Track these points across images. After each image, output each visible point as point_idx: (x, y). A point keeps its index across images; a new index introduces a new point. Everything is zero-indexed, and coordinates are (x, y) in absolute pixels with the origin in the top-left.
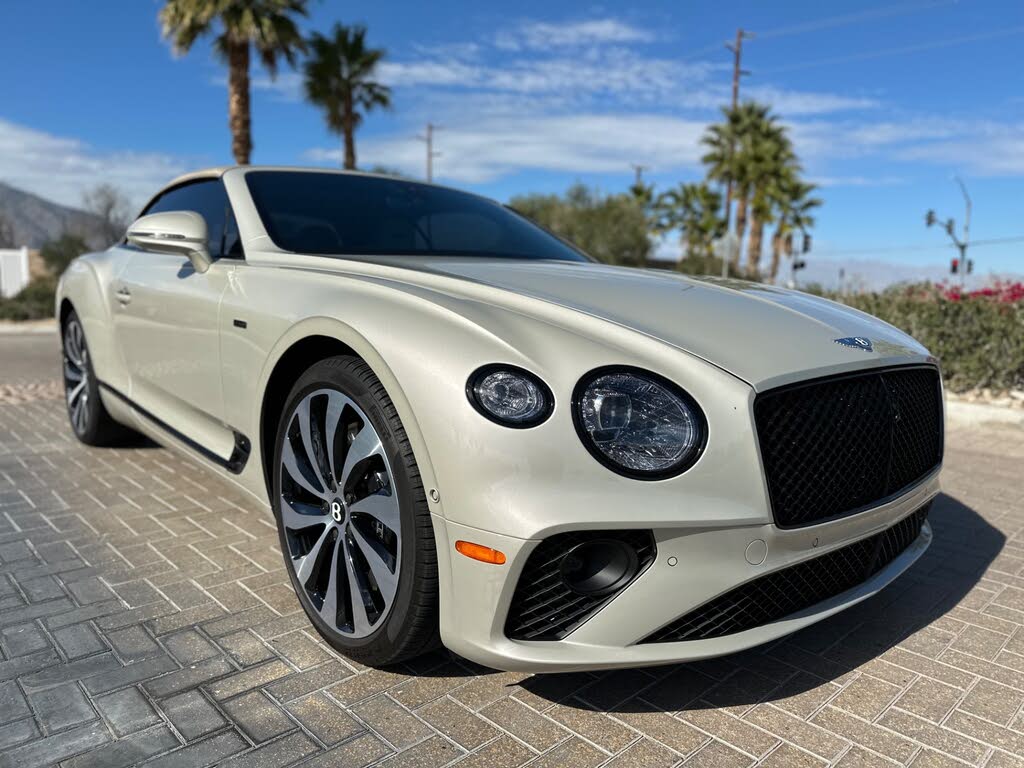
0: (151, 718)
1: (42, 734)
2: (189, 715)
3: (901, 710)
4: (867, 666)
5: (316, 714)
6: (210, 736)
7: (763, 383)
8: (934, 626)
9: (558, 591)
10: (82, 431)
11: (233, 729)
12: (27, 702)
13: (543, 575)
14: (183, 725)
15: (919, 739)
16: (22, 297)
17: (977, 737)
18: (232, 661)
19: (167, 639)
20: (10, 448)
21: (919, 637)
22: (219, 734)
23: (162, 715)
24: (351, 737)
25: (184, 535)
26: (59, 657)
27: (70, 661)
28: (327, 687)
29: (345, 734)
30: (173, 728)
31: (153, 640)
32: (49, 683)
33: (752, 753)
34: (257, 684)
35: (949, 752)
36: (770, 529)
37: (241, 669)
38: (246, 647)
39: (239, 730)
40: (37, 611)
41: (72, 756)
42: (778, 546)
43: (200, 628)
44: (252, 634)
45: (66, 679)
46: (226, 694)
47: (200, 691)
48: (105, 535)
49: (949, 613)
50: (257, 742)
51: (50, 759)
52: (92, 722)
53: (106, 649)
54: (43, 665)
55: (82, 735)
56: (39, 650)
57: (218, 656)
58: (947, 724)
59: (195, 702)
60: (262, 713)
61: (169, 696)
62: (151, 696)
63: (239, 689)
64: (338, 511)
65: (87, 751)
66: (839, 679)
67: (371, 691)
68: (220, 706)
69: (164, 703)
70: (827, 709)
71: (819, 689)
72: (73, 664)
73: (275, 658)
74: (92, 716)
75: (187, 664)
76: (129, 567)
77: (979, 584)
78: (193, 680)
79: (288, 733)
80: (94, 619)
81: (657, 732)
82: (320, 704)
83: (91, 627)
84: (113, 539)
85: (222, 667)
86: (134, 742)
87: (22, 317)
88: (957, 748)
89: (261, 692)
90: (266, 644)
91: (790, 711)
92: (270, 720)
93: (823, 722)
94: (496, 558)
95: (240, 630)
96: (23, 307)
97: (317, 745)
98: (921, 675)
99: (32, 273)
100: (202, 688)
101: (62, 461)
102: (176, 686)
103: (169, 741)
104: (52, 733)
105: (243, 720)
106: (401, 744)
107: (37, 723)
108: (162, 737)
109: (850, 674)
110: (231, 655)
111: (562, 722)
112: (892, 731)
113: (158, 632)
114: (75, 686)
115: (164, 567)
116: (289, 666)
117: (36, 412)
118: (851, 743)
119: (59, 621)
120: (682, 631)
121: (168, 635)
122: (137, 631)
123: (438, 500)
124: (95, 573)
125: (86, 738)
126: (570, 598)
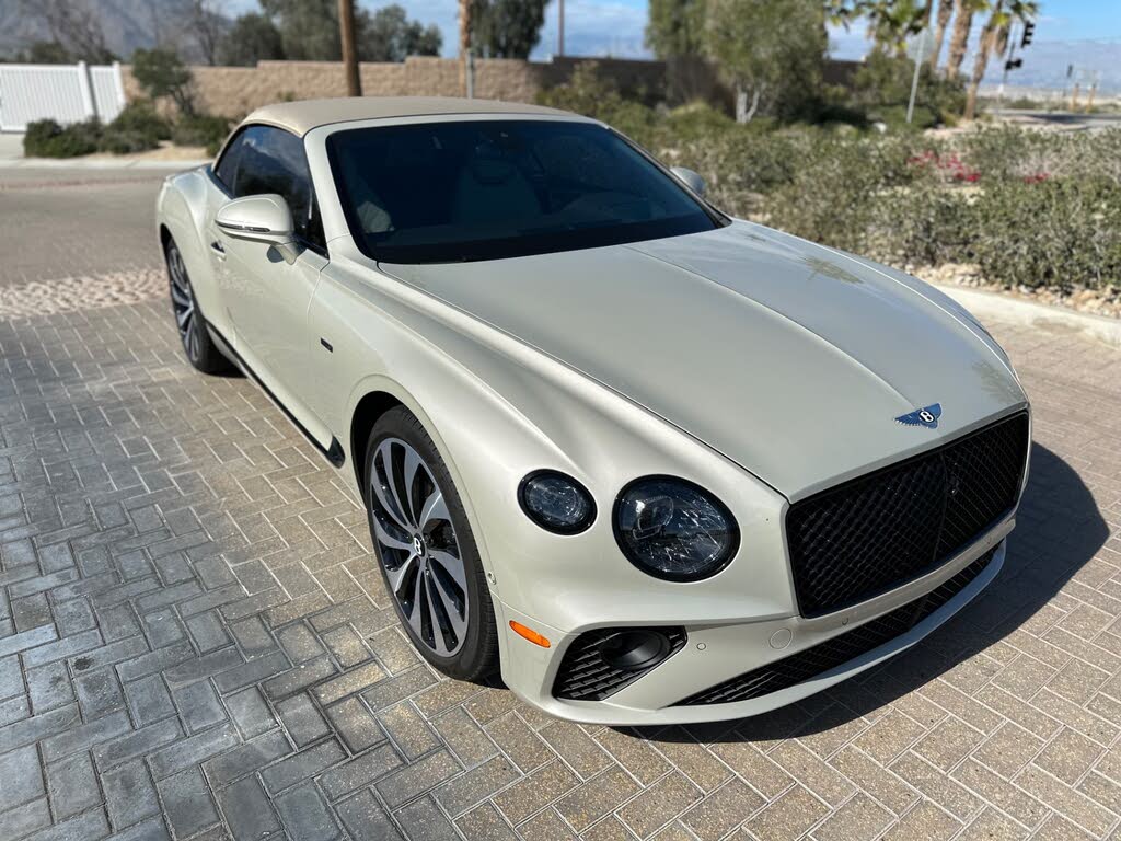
0: (269, 722)
1: (186, 735)
2: (300, 721)
3: (917, 754)
4: (900, 701)
5: (401, 724)
6: (316, 743)
7: (797, 495)
8: (986, 655)
10: (195, 359)
11: (334, 738)
12: (171, 698)
13: (584, 654)
14: (295, 731)
15: (921, 789)
16: (119, 124)
17: (977, 791)
18: (335, 661)
19: (280, 632)
20: (131, 374)
21: (966, 667)
22: (324, 742)
23: (278, 719)
24: (430, 753)
25: (294, 503)
26: (193, 649)
27: (203, 654)
28: (413, 696)
29: (425, 748)
30: (287, 734)
31: (269, 633)
32: (185, 678)
33: (765, 794)
34: (355, 689)
35: (944, 806)
36: (796, 620)
37: (342, 670)
38: (348, 646)
39: (339, 739)
40: (171, 595)
41: (209, 758)
42: (802, 632)
43: (307, 621)
44: (352, 630)
45: (200, 675)
46: (330, 699)
47: (308, 694)
48: (224, 499)
49: (1007, 638)
50: (354, 753)
51: (193, 760)
52: (223, 723)
53: (231, 642)
54: (181, 658)
55: (216, 737)
56: (176, 642)
57: (323, 655)
58: (954, 775)
59: (303, 706)
60: (357, 722)
61: (283, 698)
62: (271, 699)
63: (340, 694)
64: (419, 546)
65: (221, 753)
66: (871, 714)
67: (450, 701)
68: (323, 711)
69: (280, 706)
70: (848, 749)
71: (847, 726)
72: (206, 657)
73: (371, 659)
74: (222, 718)
75: (298, 663)
76: (246, 543)
77: (1053, 599)
78: (302, 681)
79: (378, 746)
80: (219, 606)
81: (689, 765)
82: (406, 715)
83: (217, 617)
84: (231, 506)
85: (325, 667)
86: (258, 747)
88: (953, 801)
89: (358, 698)
90: (364, 642)
91: (813, 749)
92: (364, 730)
93: (839, 764)
94: (543, 642)
95: (342, 625)
96: (123, 137)
97: (401, 759)
98: (951, 714)
99: (127, 93)
100: (309, 690)
102: (289, 687)
103: (284, 745)
104: (194, 733)
105: (342, 728)
106: (469, 764)
107: (180, 721)
108: (279, 743)
109: (882, 709)
110: (334, 654)
111: (608, 748)
112: (899, 778)
113: (273, 624)
114: (207, 683)
115: (276, 545)
116: (383, 669)
117: (150, 317)
118: (858, 788)
119: (188, 608)
120: (709, 698)
121: (281, 628)
122: (255, 620)
123: (495, 582)
124: (218, 550)
125: (219, 740)
126: (608, 671)
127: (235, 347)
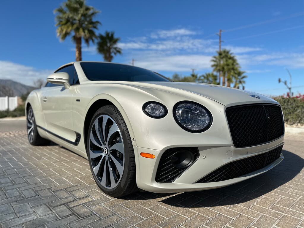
0: (50, 212)
1: (17, 217)
2: (62, 211)
3: (277, 205)
4: (266, 194)
5: (99, 210)
6: (67, 216)
7: (228, 105)
8: (286, 184)
9: (170, 167)
10: (32, 141)
11: (75, 214)
12: (13, 209)
13: (166, 162)
14: (60, 214)
15: (283, 213)
16: (15, 110)
17: (301, 212)
18: (74, 198)
19: (55, 192)
20: (11, 147)
21: (281, 187)
22: (70, 216)
23: (53, 211)
24: (110, 216)
25: (61, 167)
26: (23, 197)
27: (26, 198)
28: (103, 203)
29: (108, 215)
30: (56, 215)
31: (51, 193)
32: (20, 204)
33: (232, 217)
34: (82, 203)
35: (293, 216)
36: (233, 147)
37: (77, 200)
38: (78, 194)
39: (76, 215)
40: (16, 186)
41: (26, 222)
42: (236, 153)
43: (65, 189)
44: (80, 191)
45: (25, 203)
46: (73, 206)
47: (65, 205)
48: (37, 167)
49: (291, 181)
50: (82, 218)
51: (19, 223)
52: (32, 213)
53: (37, 195)
54: (18, 200)
55: (29, 217)
56: (17, 196)
57: (71, 196)
58: (291, 209)
59: (64, 208)
60: (83, 210)
61: (55, 207)
62: (50, 207)
63: (77, 204)
64: (106, 151)
65: (31, 221)
66: (258, 198)
67: (116, 204)
68: (71, 209)
69: (54, 208)
70: (255, 205)
71: (252, 201)
72: (28, 199)
73: (87, 196)
74: (32, 212)
75: (61, 199)
76: (44, 175)
77: (300, 173)
78: (63, 202)
79: (91, 215)
80: (34, 188)
81: (203, 212)
82: (101, 208)
83: (33, 190)
84: (40, 168)
85: (71, 199)
86: (45, 218)
87: (15, 116)
88: (295, 214)
89: (83, 205)
90: (85, 193)
91: (243, 206)
92: (86, 212)
93: (253, 209)
95: (77, 190)
96: (15, 113)
97: (100, 218)
98: (283, 196)
99: (18, 103)
100: (66, 204)
101: (25, 150)
102: (58, 204)
103: (56, 217)
104: (20, 216)
105: (77, 212)
106: (125, 217)
107: (16, 214)
108: (53, 217)
109: (261, 196)
110: (74, 196)
111: (174, 210)
112: (275, 211)
113: (53, 191)
114: (27, 205)
115: (55, 174)
116: (92, 198)
117: (18, 138)
118: (262, 214)
119: (23, 188)
120: (209, 179)
121: (55, 191)
122: (46, 190)
123: (135, 141)
124: (35, 176)
125: (31, 217)
126: (175, 169)
127: (46, 128)
